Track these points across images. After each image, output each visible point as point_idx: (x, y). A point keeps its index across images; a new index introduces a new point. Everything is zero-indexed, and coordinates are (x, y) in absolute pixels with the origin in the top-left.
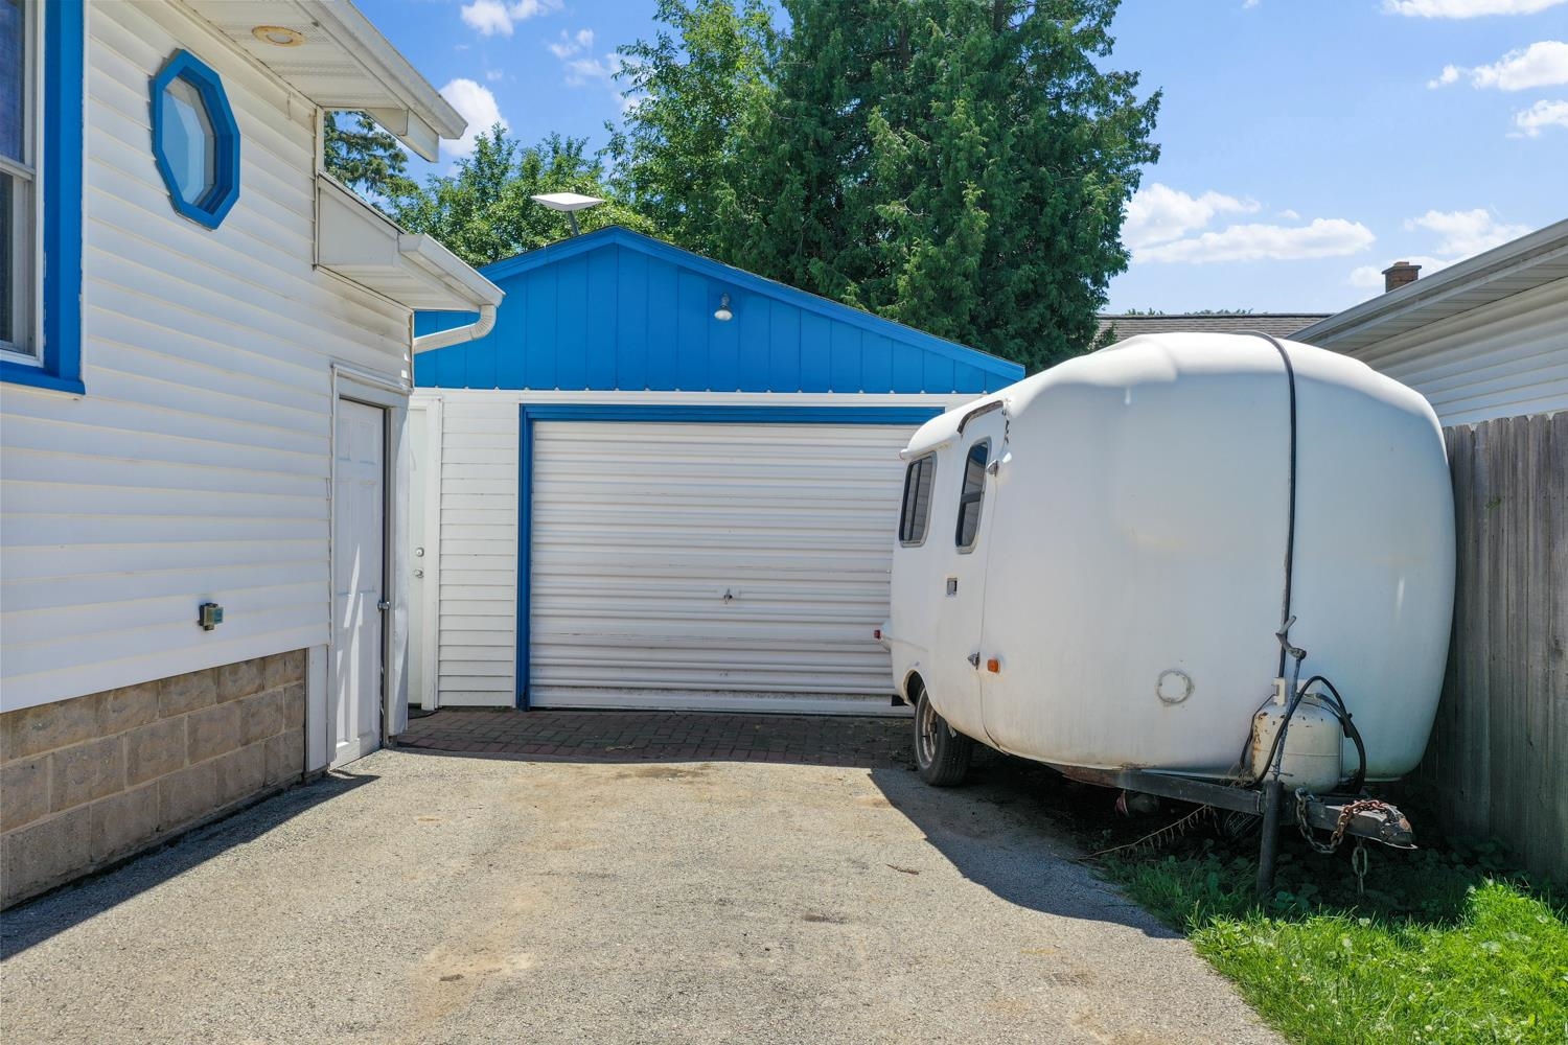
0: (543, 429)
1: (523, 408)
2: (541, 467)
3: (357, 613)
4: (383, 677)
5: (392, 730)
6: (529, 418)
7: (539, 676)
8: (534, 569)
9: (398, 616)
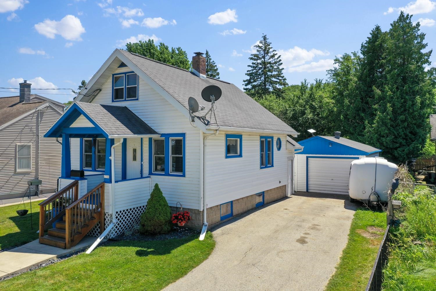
0: (309, 159)
1: (307, 156)
2: (309, 163)
3: (290, 181)
4: (292, 188)
5: (293, 193)
6: (307, 158)
7: (309, 188)
8: (308, 175)
9: (293, 181)
